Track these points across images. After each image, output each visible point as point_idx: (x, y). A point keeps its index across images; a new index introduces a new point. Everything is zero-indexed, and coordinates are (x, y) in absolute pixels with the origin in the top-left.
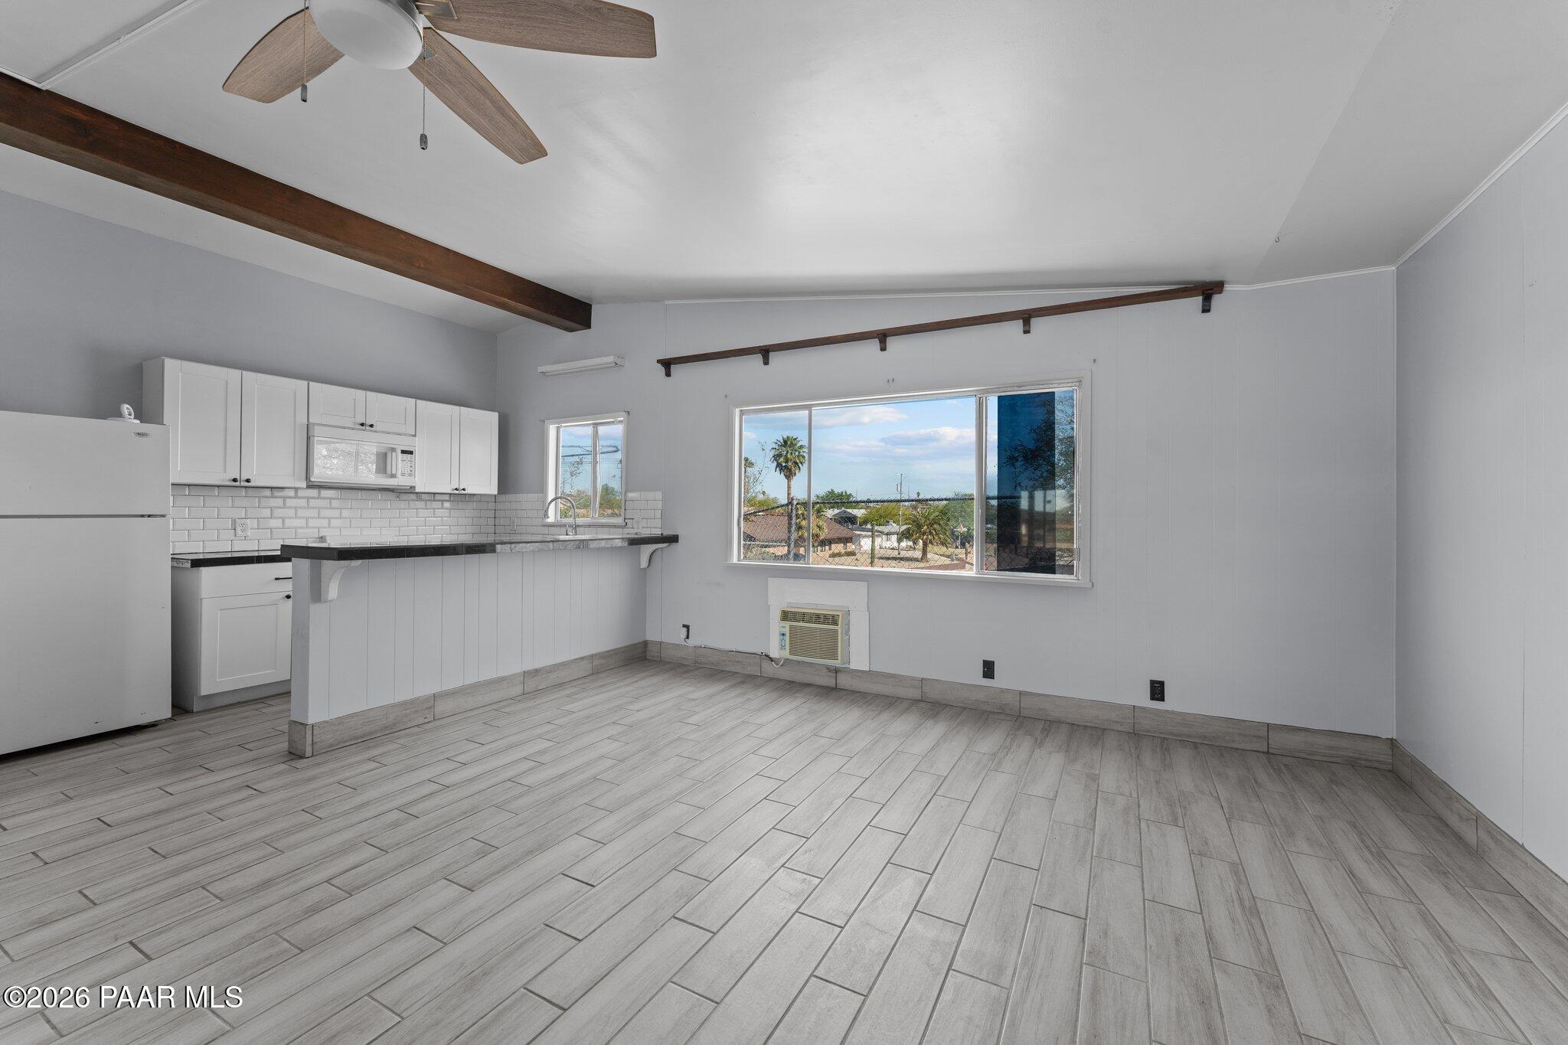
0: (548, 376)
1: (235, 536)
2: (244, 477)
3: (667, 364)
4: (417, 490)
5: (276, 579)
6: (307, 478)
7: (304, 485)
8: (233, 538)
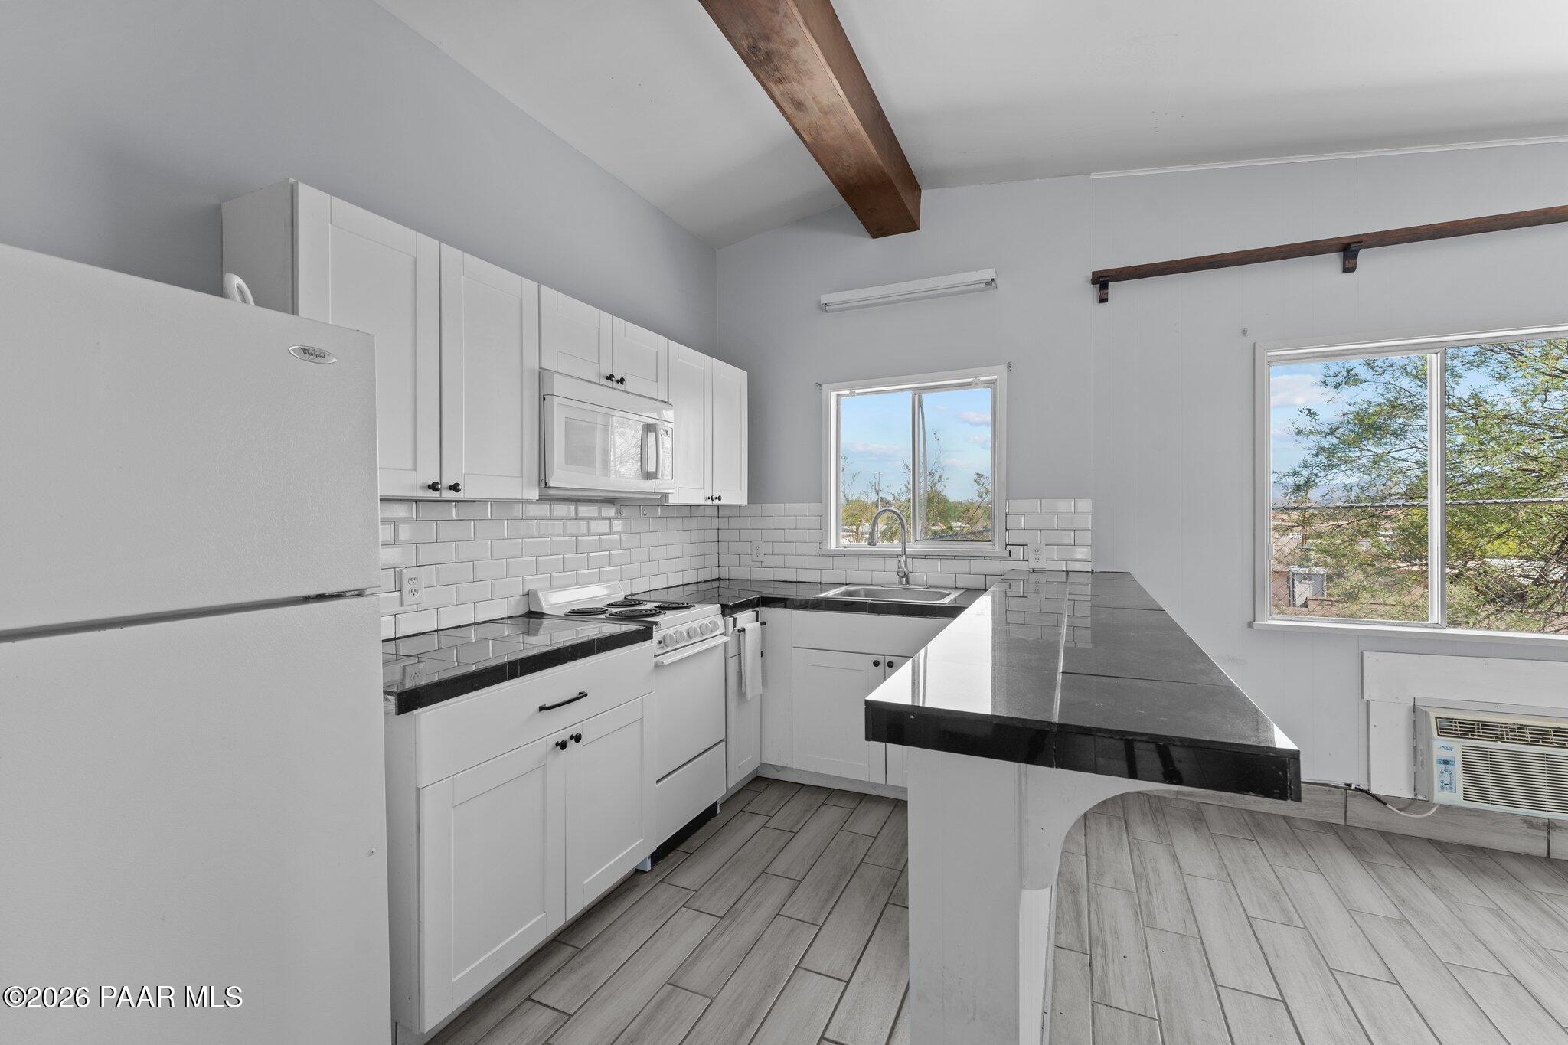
0: (834, 311)
1: (402, 605)
2: (448, 481)
3: (1102, 281)
4: (672, 501)
5: (542, 709)
6: (543, 482)
7: (534, 494)
8: (398, 609)
